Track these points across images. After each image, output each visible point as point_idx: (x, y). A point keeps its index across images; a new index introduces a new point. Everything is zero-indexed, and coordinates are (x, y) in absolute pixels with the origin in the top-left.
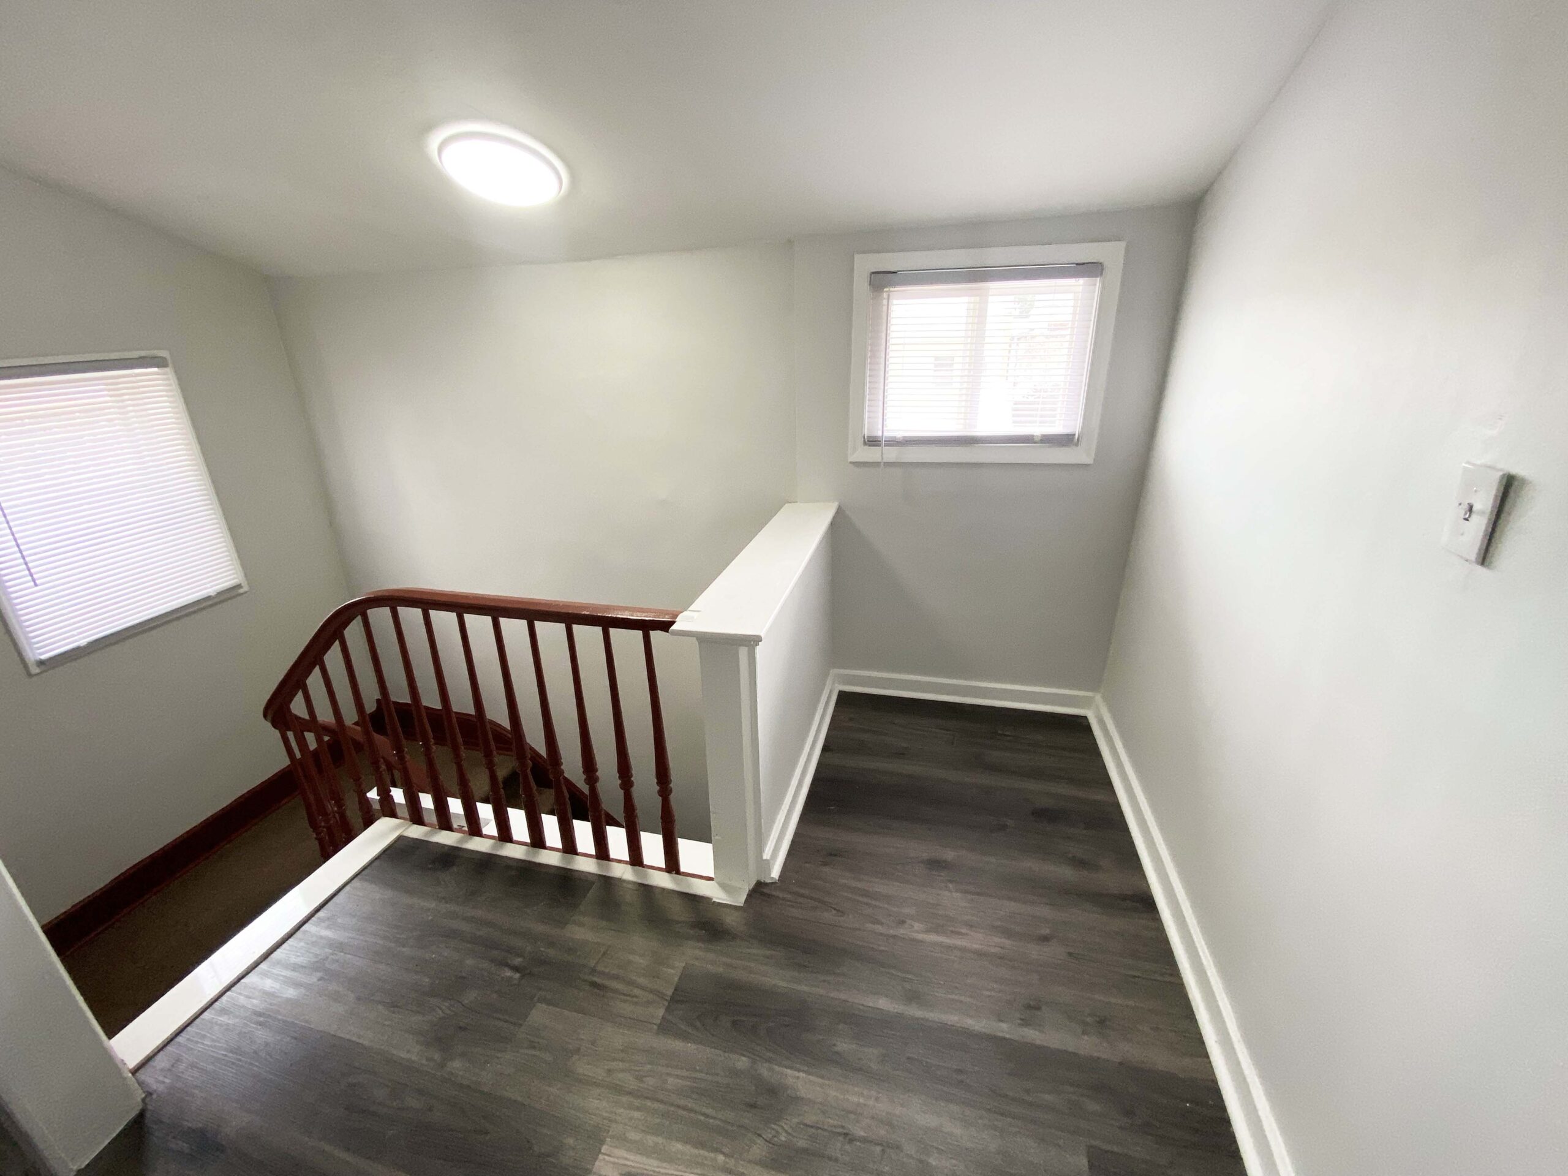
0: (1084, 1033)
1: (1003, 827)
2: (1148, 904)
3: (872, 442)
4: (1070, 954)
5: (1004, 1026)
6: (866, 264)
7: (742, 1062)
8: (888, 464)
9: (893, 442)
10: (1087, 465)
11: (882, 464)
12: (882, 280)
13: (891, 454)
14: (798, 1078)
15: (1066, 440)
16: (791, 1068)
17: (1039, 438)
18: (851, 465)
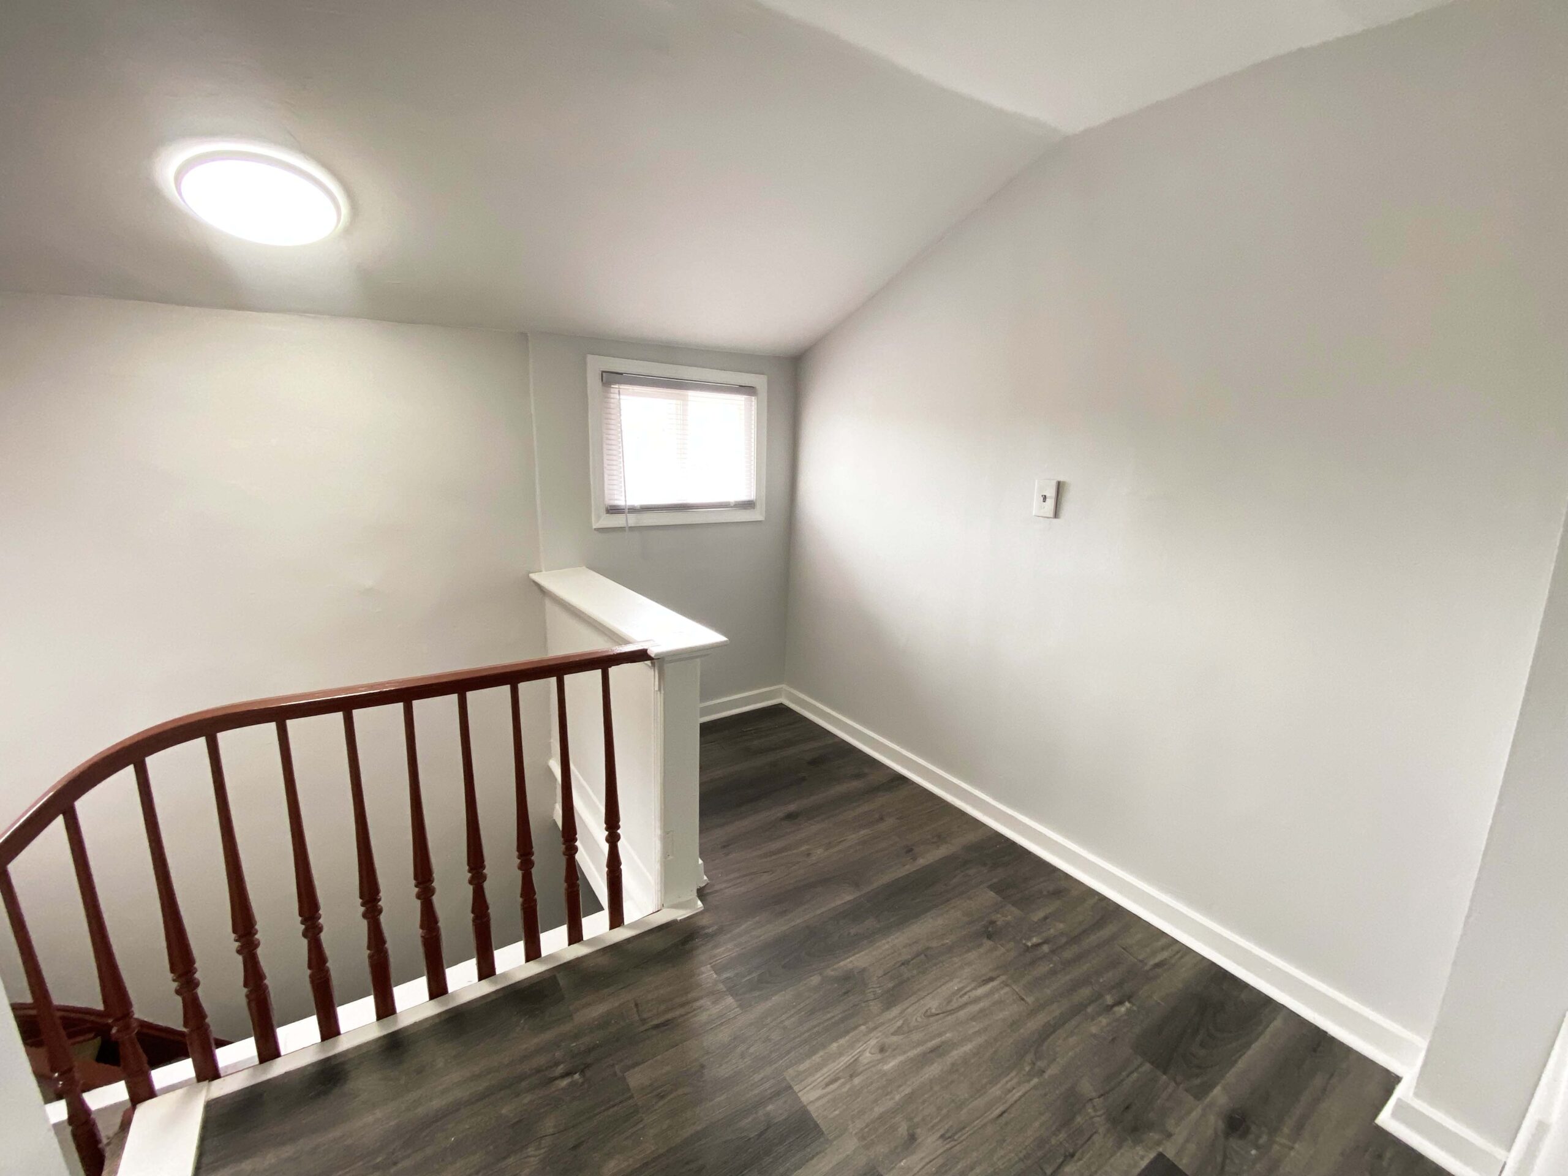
0: (938, 846)
1: (804, 779)
2: (902, 779)
3: (613, 510)
4: (897, 818)
5: (907, 867)
6: (596, 364)
7: (815, 980)
8: (632, 529)
9: (633, 510)
10: (760, 521)
11: (627, 529)
12: (610, 378)
13: (632, 520)
14: (851, 961)
15: (748, 505)
16: (842, 960)
17: (734, 504)
18: (596, 532)
